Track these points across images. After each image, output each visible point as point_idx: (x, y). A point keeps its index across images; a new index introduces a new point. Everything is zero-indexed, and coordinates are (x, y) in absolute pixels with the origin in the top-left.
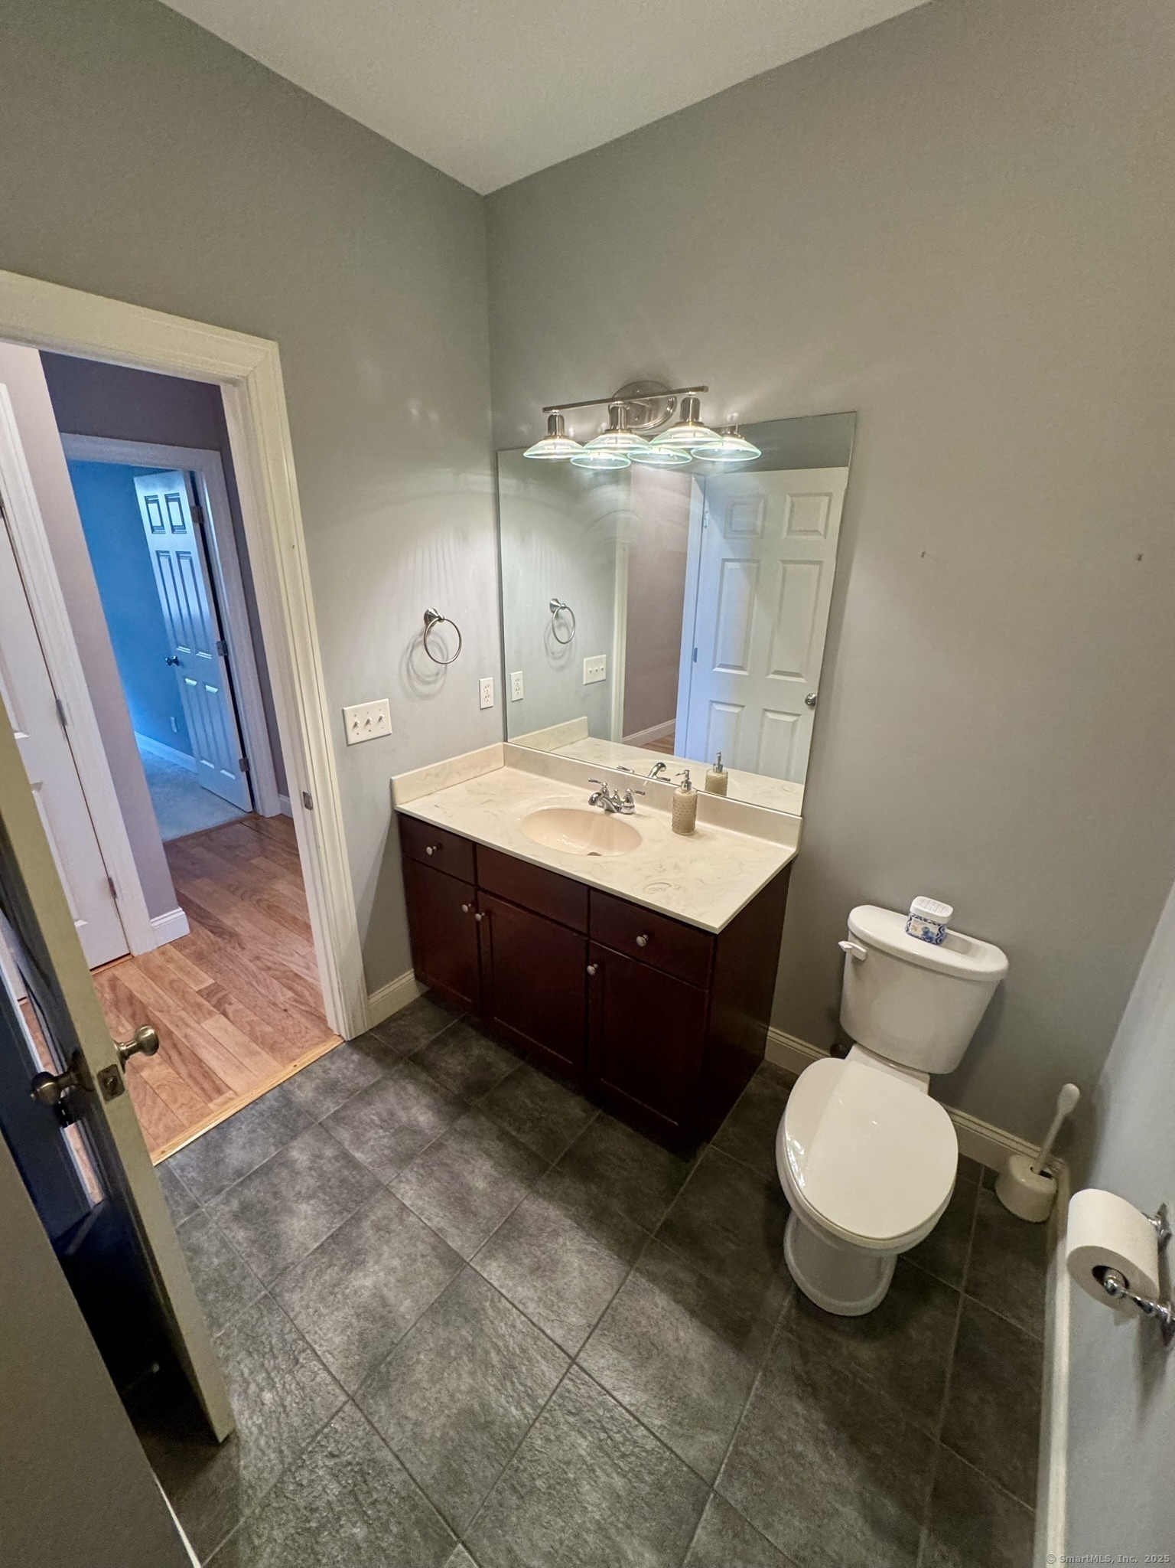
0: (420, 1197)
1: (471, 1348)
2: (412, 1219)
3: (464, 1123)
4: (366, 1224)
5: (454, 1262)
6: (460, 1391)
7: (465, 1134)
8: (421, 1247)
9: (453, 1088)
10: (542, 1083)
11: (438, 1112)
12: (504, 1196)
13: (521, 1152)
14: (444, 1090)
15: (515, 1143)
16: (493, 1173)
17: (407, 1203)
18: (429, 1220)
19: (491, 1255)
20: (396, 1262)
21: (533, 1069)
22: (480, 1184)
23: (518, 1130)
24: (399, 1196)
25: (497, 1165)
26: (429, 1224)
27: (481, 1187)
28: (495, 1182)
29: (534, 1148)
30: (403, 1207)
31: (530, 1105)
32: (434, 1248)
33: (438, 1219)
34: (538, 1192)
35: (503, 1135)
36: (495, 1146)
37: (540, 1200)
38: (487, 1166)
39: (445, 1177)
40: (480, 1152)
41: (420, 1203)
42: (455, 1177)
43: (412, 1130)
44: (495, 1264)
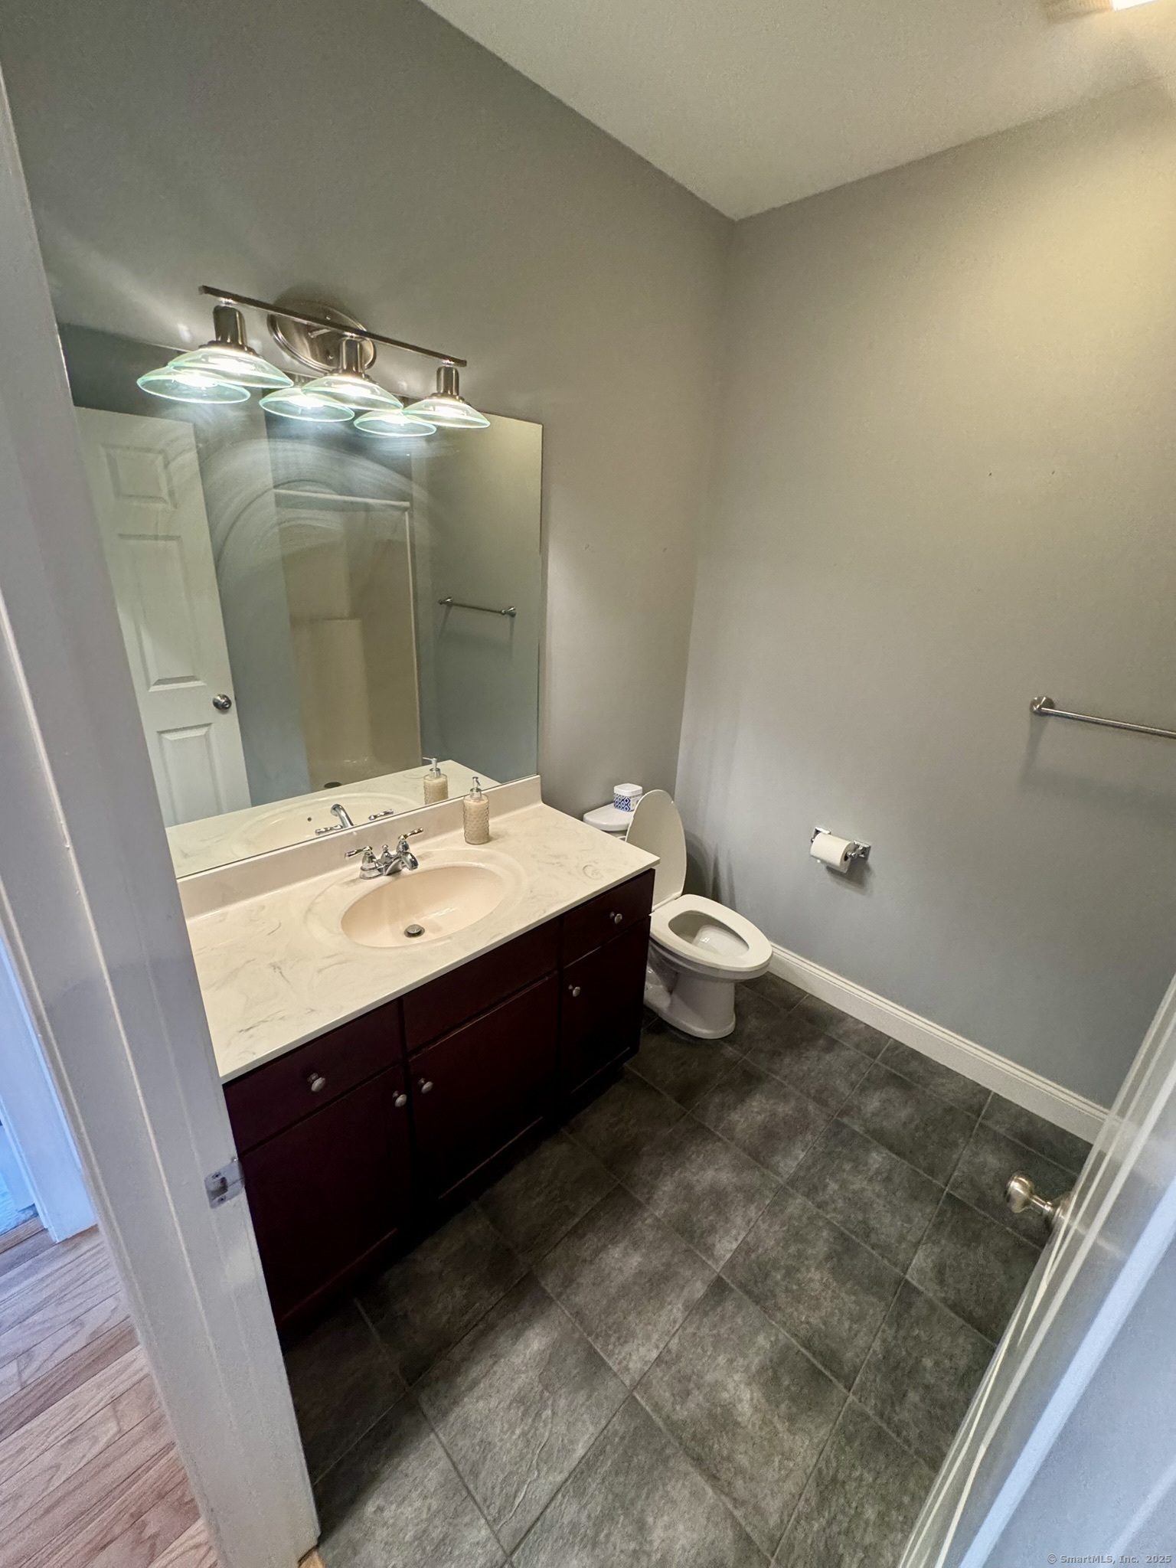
0: (648, 1337)
1: (790, 1272)
2: (674, 1344)
3: (550, 1283)
4: (681, 1413)
5: (718, 1288)
6: (822, 1279)
7: (569, 1281)
8: (705, 1331)
9: (494, 1300)
10: (512, 1185)
11: (528, 1321)
12: (650, 1235)
13: (602, 1214)
14: (493, 1314)
15: (590, 1219)
16: (622, 1245)
17: (654, 1354)
18: (675, 1322)
19: (709, 1250)
20: (722, 1360)
21: (488, 1192)
22: (635, 1260)
23: (573, 1214)
24: (646, 1368)
25: (614, 1241)
26: (680, 1321)
27: (640, 1259)
28: (636, 1245)
29: (598, 1199)
30: (659, 1360)
31: (540, 1199)
32: (706, 1314)
33: (675, 1311)
34: (648, 1200)
35: (576, 1233)
36: (592, 1240)
37: (655, 1197)
38: (616, 1252)
39: (623, 1303)
40: (597, 1260)
41: (655, 1336)
42: (624, 1290)
43: (551, 1359)
44: (718, 1246)
